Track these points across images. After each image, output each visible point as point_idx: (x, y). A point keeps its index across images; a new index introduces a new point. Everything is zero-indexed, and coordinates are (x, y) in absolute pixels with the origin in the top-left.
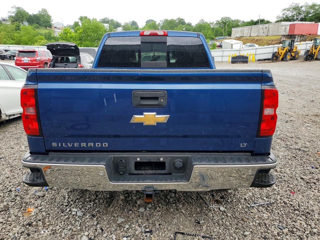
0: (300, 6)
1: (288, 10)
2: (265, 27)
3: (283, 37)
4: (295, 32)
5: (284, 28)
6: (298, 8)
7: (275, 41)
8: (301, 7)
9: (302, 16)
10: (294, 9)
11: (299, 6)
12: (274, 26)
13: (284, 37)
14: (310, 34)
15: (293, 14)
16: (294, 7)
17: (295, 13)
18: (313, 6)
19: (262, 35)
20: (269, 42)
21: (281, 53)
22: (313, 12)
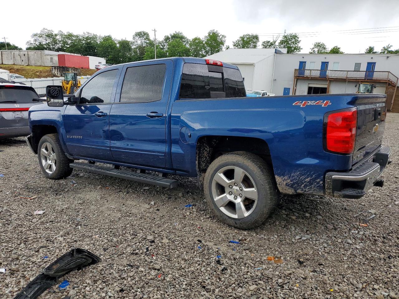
0: (54, 33)
1: (41, 36)
2: (22, 54)
3: (53, 69)
4: (66, 65)
5: (49, 57)
6: (52, 36)
7: (45, 72)
8: (56, 35)
9: (59, 45)
10: (47, 36)
11: (52, 34)
12: (35, 54)
13: (55, 69)
14: (82, 68)
15: (47, 42)
16: (47, 34)
17: (49, 41)
18: (69, 35)
19: (21, 64)
20: (38, 74)
21: (67, 88)
22: (71, 43)
